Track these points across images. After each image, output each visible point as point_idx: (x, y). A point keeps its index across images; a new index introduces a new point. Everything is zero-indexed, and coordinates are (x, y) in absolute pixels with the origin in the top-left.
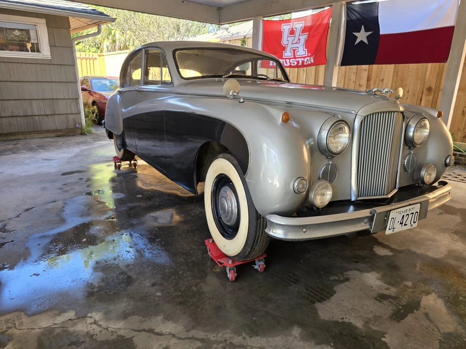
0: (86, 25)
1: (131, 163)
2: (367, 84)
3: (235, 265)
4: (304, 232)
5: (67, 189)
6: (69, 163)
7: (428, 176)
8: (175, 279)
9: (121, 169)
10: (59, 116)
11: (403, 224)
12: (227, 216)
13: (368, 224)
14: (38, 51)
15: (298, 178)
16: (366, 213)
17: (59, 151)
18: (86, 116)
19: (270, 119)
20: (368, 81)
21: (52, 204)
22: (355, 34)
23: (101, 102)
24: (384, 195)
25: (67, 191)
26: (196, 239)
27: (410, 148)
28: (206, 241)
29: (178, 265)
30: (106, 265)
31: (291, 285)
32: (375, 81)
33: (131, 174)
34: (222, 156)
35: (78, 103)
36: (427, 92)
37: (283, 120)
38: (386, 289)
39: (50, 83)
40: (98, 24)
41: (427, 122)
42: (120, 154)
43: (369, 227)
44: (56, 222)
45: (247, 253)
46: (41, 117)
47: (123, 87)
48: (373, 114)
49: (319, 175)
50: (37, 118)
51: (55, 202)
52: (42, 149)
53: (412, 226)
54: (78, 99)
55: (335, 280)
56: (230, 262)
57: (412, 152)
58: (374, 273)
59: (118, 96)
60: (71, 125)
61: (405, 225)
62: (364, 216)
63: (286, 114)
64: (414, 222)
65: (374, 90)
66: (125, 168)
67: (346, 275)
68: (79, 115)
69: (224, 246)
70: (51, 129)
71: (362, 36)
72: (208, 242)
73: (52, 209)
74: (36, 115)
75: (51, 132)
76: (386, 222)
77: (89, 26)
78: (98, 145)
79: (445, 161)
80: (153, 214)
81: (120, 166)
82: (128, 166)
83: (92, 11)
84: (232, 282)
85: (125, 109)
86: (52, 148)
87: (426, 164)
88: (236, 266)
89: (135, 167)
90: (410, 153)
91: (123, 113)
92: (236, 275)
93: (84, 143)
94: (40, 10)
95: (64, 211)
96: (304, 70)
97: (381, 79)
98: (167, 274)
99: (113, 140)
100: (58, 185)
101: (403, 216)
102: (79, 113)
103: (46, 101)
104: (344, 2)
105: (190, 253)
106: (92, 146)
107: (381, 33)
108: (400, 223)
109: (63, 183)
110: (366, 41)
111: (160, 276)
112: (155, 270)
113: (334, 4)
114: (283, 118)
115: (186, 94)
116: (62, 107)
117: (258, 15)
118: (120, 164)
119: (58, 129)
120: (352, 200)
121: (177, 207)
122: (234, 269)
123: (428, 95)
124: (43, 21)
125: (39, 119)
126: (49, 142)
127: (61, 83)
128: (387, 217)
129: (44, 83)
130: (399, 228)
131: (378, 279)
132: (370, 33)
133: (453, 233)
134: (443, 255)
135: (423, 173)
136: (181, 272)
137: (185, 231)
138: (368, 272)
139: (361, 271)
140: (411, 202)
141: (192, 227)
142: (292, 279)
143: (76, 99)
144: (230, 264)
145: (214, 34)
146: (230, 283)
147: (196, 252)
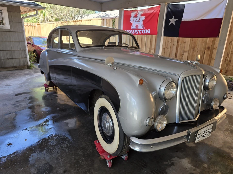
0: (29, 10)
1: (54, 87)
4: (152, 147)
5: (18, 105)
6: (20, 87)
7: (215, 105)
8: (77, 167)
9: (48, 91)
10: (15, 59)
12: (107, 131)
13: (186, 139)
14: (3, 25)
15: (149, 118)
16: (185, 133)
17: (14, 79)
18: (30, 59)
19: (132, 82)
21: (8, 115)
22: (170, 19)
23: (38, 50)
24: (193, 119)
25: (18, 106)
26: (89, 138)
27: (206, 90)
29: (79, 156)
30: (38, 158)
31: (143, 169)
33: (54, 94)
34: (104, 97)
35: (25, 52)
36: (207, 49)
37: (139, 84)
38: (195, 170)
39: (10, 42)
40: (36, 10)
41: (215, 77)
42: (48, 83)
43: (186, 140)
44: (10, 127)
45: (119, 154)
46: (5, 60)
47: (49, 48)
48: (188, 76)
49: (159, 111)
50: (3, 60)
51: (10, 114)
52: (5, 78)
53: (208, 136)
54: (26, 50)
55: (166, 165)
56: (109, 157)
57: (207, 93)
58: (187, 159)
59: (46, 53)
60: (22, 64)
61: (205, 136)
62: (184, 135)
63: (141, 80)
64: (209, 134)
65: (188, 62)
66: (51, 90)
67: (172, 161)
68: (26, 59)
69: (105, 147)
70: (11, 66)
71: (173, 21)
72: (96, 141)
73: (8, 119)
74: (2, 59)
75: (11, 68)
76: (195, 136)
77: (31, 11)
78: (36, 76)
79: (224, 96)
80: (65, 121)
81: (48, 89)
82: (52, 89)
83: (32, 3)
84: (110, 168)
85: (50, 60)
86: (11, 78)
87: (214, 99)
88: (112, 159)
89: (56, 90)
90: (206, 93)
91: (49, 62)
92: (112, 163)
93: (29, 74)
94: (3, 3)
95: (15, 120)
96: (145, 36)
97: (184, 42)
98: (73, 163)
99: (44, 75)
100: (13, 102)
101: (204, 132)
102: (26, 58)
103: (8, 51)
104: (167, 3)
105: (86, 148)
106: (33, 76)
108: (203, 136)
109: (16, 101)
110: (174, 24)
111: (69, 165)
112: (65, 161)
113: (161, 4)
114: (139, 82)
115: (83, 57)
116: (17, 55)
117: (122, 8)
118: (48, 88)
119: (14, 66)
120: (176, 123)
121: (79, 116)
122: (111, 161)
123: (208, 51)
124: (6, 8)
125: (4, 61)
126: (9, 73)
127: (16, 42)
128: (196, 134)
129: (6, 42)
130: (202, 138)
131: (189, 163)
132: (177, 20)
133: (225, 130)
134: (221, 146)
135: (213, 104)
136: (81, 162)
137: (83, 133)
138: (184, 158)
139: (180, 158)
140: (208, 124)
141: (87, 130)
142: (143, 165)
143: (25, 50)
144: (109, 158)
145: (98, 14)
146: (109, 169)
147: (89, 147)
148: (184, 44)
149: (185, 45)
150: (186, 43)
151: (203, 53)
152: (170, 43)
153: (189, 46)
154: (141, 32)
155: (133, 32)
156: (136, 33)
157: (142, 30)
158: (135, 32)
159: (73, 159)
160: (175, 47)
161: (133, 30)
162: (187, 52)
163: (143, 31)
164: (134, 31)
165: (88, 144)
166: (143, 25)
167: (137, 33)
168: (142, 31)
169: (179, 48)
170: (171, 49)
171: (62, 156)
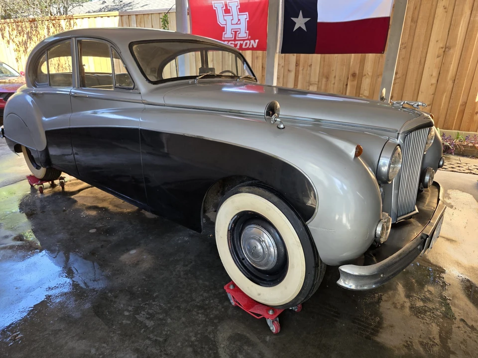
1: (53, 182)
2: (296, 69)
3: (277, 315)
4: (382, 278)
7: (430, 180)
8: (210, 349)
12: (262, 260)
20: (296, 66)
22: (294, 19)
24: (413, 211)
26: (201, 282)
28: (225, 287)
29: (201, 326)
32: (304, 67)
34: (247, 190)
36: (352, 77)
37: (356, 155)
47: (35, 86)
48: (412, 132)
56: (271, 312)
63: (359, 148)
65: (402, 103)
71: (300, 22)
72: (228, 288)
79: (439, 162)
81: (41, 189)
85: (47, 118)
87: (428, 168)
89: (63, 187)
91: (43, 123)
97: (310, 64)
98: (197, 343)
99: (22, 153)
105: (207, 305)
107: (319, 21)
110: (304, 28)
114: (356, 151)
118: (42, 186)
122: (277, 320)
123: (353, 81)
132: (308, 19)
135: (427, 178)
141: (187, 266)
142: (332, 313)
144: (272, 315)
145: (103, 4)
146: (275, 337)
147: (212, 301)
148: (309, 68)
149: (311, 69)
150: (313, 67)
151: (345, 84)
152: (281, 66)
153: (318, 72)
159: (191, 334)
160: (292, 75)
162: (316, 84)
165: (205, 295)
166: (248, 32)
169: (300, 77)
170: (285, 80)
171: (164, 333)
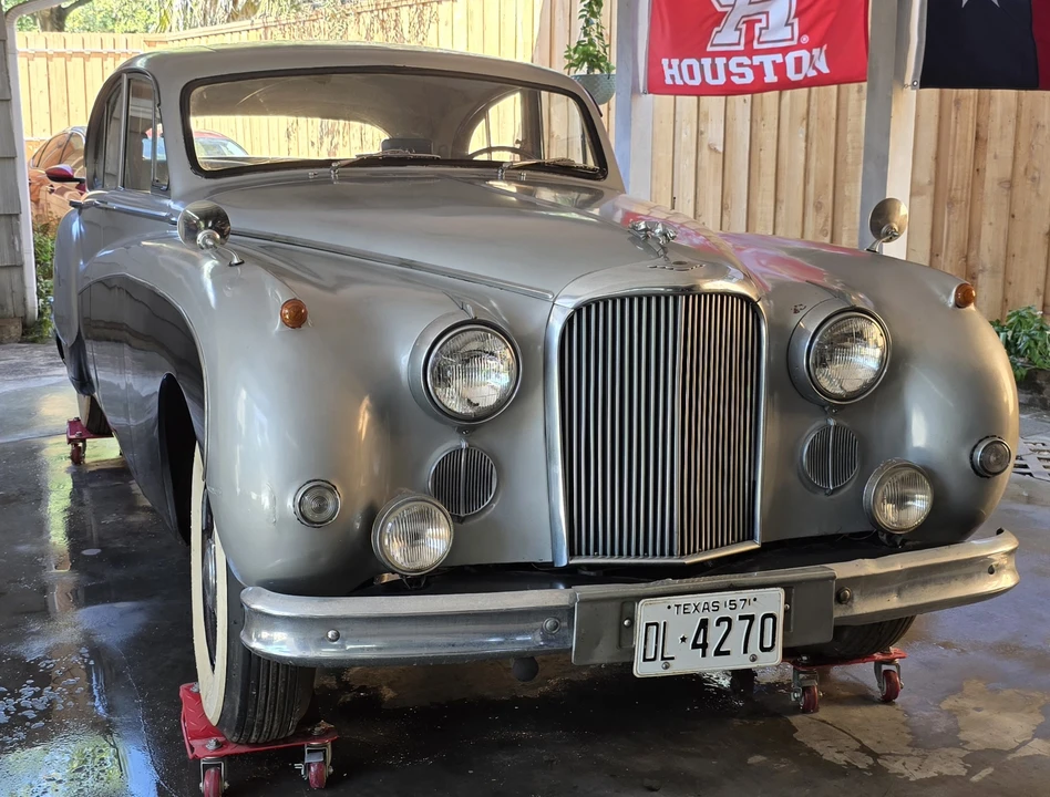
4: (331, 641)
11: (711, 650)
15: (309, 482)
24: (670, 555)
27: (822, 408)
37: (285, 322)
42: (84, 412)
49: (427, 480)
53: (753, 660)
54: (17, 216)
57: (832, 423)
61: (718, 653)
63: (292, 305)
64: (764, 650)
72: (190, 690)
79: (971, 455)
90: (825, 426)
91: (79, 274)
92: (226, 784)
101: (704, 621)
102: (19, 266)
108: (695, 646)
114: (283, 314)
118: (81, 444)
120: (556, 566)
128: (629, 619)
130: (689, 660)
135: (869, 492)
140: (739, 582)
143: (10, 215)
144: (210, 751)
154: (780, 69)
155: (715, 76)
156: (736, 80)
157: (785, 51)
158: (729, 73)
161: (714, 55)
163: (799, 61)
164: (720, 62)
166: (795, 21)
167: (750, 78)
168: (790, 58)
